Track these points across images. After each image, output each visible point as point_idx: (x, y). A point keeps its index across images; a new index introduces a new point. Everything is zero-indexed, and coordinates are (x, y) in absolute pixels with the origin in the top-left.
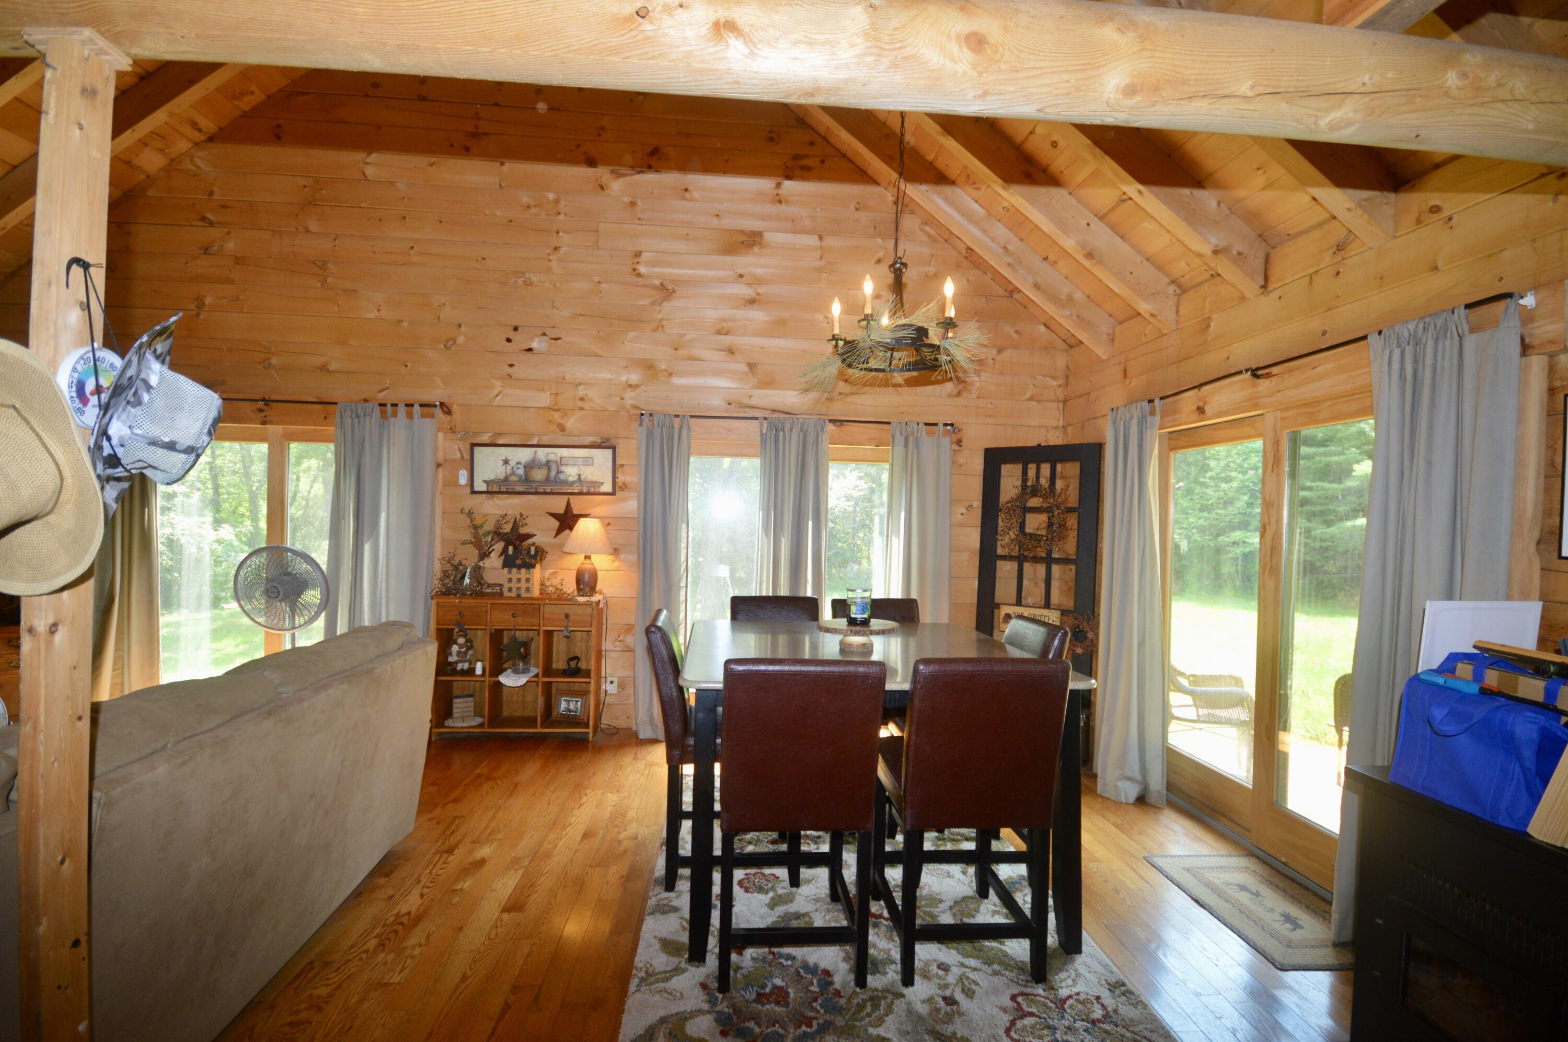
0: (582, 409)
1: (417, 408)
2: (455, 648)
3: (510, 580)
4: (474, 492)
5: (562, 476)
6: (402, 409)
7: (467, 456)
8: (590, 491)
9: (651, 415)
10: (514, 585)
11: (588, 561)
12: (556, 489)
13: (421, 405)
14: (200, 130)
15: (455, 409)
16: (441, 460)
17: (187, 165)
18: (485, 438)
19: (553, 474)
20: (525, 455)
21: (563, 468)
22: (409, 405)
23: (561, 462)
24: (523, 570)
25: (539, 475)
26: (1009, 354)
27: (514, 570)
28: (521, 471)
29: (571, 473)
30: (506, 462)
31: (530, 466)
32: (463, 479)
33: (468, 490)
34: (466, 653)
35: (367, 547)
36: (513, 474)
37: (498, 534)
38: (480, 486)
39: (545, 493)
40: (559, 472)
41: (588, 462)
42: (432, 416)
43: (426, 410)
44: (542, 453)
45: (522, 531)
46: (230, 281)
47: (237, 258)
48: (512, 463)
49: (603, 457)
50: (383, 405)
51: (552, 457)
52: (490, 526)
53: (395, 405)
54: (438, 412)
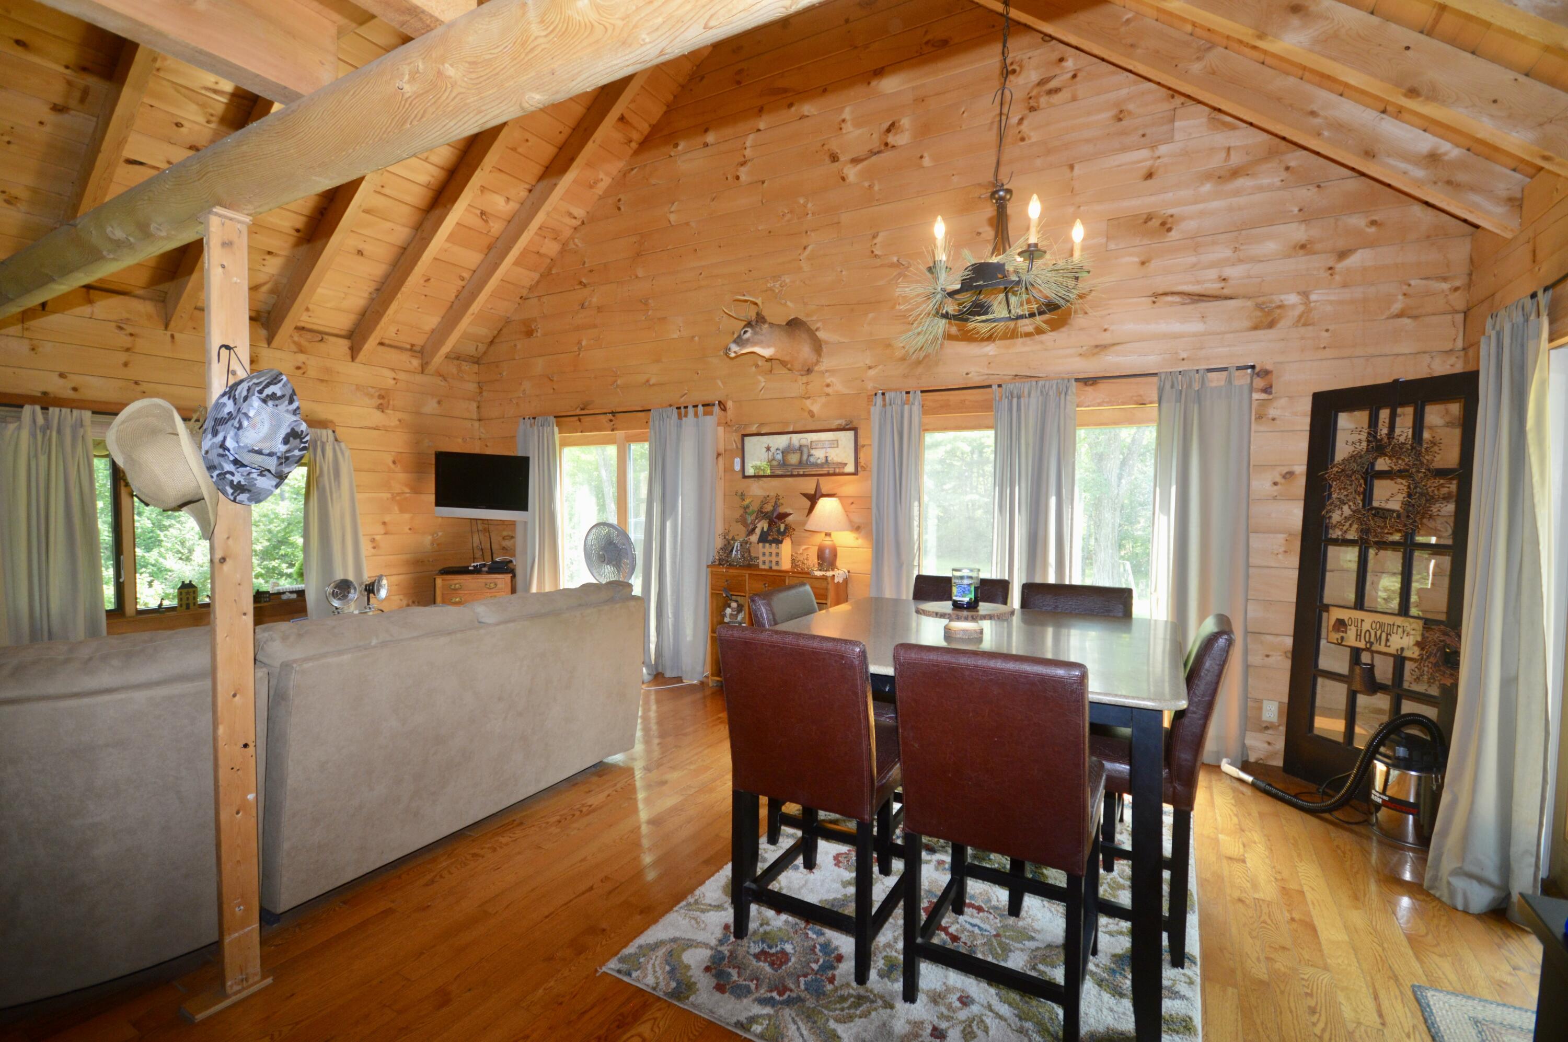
0: (828, 395)
1: (700, 408)
2: (728, 611)
3: (764, 554)
4: (745, 477)
5: (812, 459)
6: (691, 410)
7: (740, 446)
8: (835, 472)
9: (883, 394)
10: (767, 558)
11: (828, 538)
12: (808, 471)
13: (703, 405)
14: (575, 218)
15: (730, 404)
16: (722, 450)
17: (572, 246)
18: (754, 429)
19: (805, 457)
20: (781, 441)
21: (813, 452)
22: (695, 406)
23: (811, 446)
24: (774, 545)
25: (794, 459)
26: (1354, 260)
27: (767, 545)
28: (779, 457)
29: (819, 455)
30: (768, 449)
31: (786, 452)
32: (738, 467)
33: (740, 476)
34: (736, 616)
35: (668, 524)
36: (774, 459)
37: (762, 514)
38: (750, 471)
39: (799, 475)
40: (810, 455)
41: (835, 444)
42: (711, 414)
43: (708, 408)
44: (796, 439)
45: (782, 510)
46: (595, 326)
47: (598, 308)
48: (773, 450)
49: (846, 438)
50: (679, 408)
51: (804, 442)
52: (755, 507)
53: (686, 407)
54: (716, 409)
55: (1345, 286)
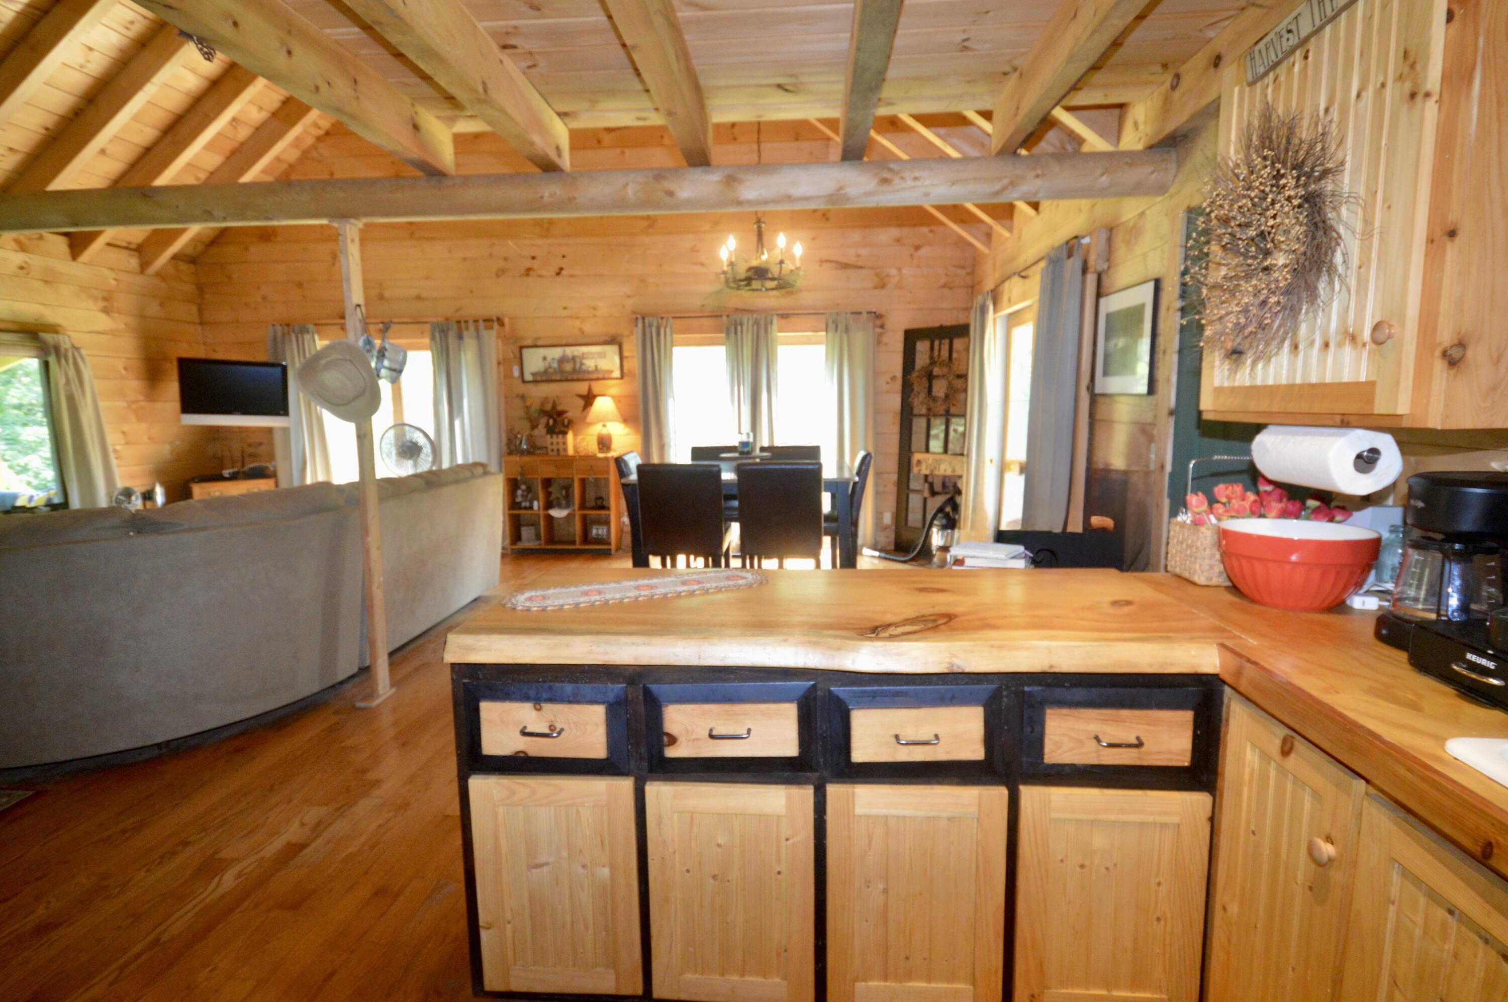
0: (595, 316)
1: (481, 323)
2: (519, 492)
3: (552, 444)
4: (524, 382)
5: (584, 368)
6: (471, 326)
7: (518, 355)
8: (604, 376)
9: (643, 318)
10: (555, 447)
11: (604, 429)
12: (580, 376)
13: (484, 321)
14: (319, 128)
15: (506, 321)
16: (501, 360)
17: (314, 154)
18: (529, 342)
19: (578, 366)
20: (557, 353)
21: (585, 361)
22: (476, 321)
23: (583, 356)
24: (560, 436)
25: (568, 367)
26: (923, 251)
27: (555, 436)
28: (555, 365)
29: (590, 364)
30: (545, 359)
31: (562, 360)
32: (516, 372)
33: (520, 380)
34: (527, 495)
35: (457, 423)
36: (550, 367)
37: (543, 412)
38: (528, 377)
39: (573, 380)
40: (582, 364)
41: (602, 355)
42: (492, 328)
43: (489, 324)
44: (570, 351)
45: (560, 408)
48: (549, 359)
49: (611, 351)
50: (459, 323)
51: (576, 353)
52: (535, 407)
53: (466, 322)
54: (495, 325)
55: (918, 267)
